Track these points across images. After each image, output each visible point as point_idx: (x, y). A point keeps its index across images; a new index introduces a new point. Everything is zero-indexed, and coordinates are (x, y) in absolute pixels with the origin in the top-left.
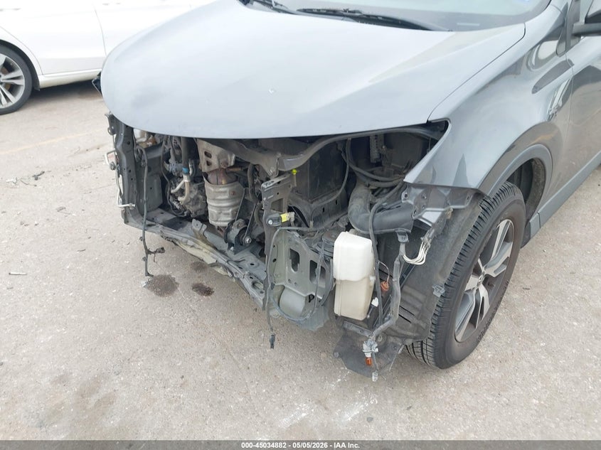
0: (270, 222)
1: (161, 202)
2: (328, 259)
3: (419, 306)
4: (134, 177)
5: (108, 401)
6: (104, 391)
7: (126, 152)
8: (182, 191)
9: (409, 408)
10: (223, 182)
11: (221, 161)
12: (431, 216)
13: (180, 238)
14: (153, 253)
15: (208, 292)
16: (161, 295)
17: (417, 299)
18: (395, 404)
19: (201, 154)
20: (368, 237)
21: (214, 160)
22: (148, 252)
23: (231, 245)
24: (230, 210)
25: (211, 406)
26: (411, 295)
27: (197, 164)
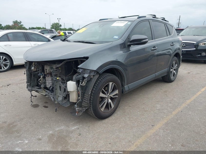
0: (54, 79)
1: (37, 84)
2: (66, 87)
3: (87, 98)
4: (30, 77)
5: (16, 126)
6: (14, 124)
7: (29, 71)
8: (41, 80)
9: (89, 127)
10: (50, 76)
11: (49, 71)
12: (86, 76)
13: (39, 90)
14: (33, 96)
15: (47, 107)
16: (35, 108)
17: (87, 96)
18: (86, 126)
19: (45, 70)
20: (75, 81)
21: (47, 71)
22: (32, 95)
23: (50, 91)
24: (51, 83)
25: (40, 126)
26: (86, 96)
27: (44, 72)
